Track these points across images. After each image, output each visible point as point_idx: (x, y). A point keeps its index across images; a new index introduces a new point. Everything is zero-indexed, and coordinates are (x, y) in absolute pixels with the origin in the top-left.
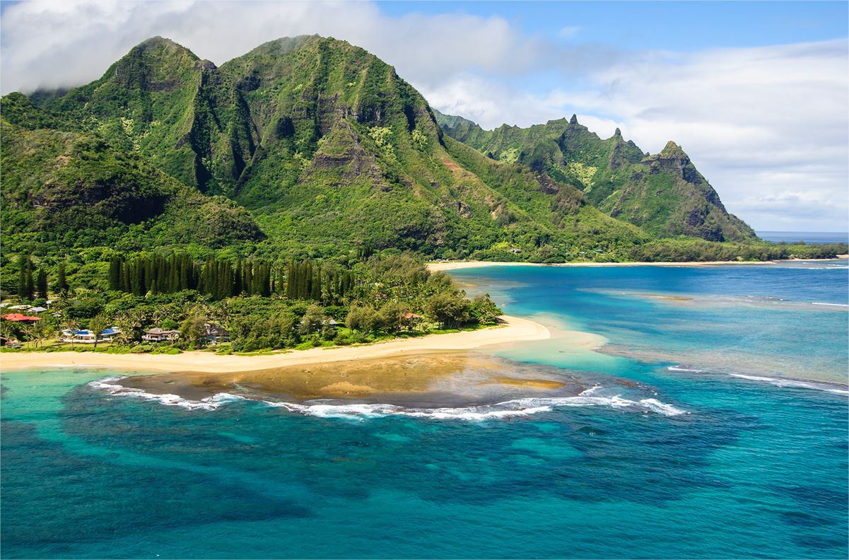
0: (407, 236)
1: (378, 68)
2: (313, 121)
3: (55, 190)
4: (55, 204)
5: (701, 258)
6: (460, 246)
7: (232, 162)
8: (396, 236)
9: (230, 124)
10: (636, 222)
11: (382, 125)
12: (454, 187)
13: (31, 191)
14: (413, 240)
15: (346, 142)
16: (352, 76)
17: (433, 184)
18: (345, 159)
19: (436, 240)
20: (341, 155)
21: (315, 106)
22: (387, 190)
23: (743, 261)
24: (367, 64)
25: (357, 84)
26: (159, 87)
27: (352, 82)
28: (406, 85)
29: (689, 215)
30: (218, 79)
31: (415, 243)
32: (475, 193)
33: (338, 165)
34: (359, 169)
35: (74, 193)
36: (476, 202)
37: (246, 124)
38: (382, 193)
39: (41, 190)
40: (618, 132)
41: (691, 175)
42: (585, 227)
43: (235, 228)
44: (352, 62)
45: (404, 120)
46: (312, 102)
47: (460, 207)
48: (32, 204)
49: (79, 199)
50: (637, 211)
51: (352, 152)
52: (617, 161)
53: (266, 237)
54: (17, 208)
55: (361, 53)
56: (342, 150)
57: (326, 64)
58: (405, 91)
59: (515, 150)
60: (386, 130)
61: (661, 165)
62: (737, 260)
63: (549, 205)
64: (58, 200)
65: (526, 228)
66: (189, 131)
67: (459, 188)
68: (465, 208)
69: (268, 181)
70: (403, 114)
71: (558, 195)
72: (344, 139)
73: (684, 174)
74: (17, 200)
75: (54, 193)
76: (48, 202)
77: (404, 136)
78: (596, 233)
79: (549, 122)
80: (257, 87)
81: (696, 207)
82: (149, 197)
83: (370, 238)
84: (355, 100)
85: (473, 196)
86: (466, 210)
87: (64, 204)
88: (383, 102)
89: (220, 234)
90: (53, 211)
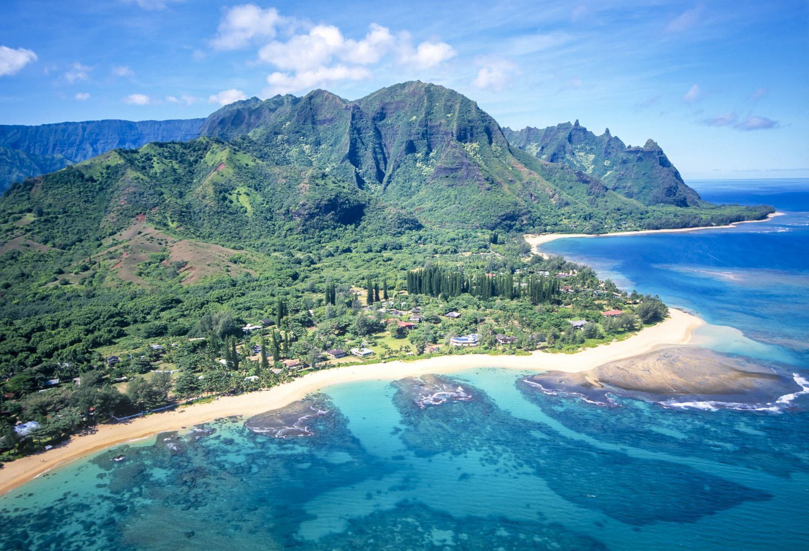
0: (504, 220)
1: (466, 102)
2: (426, 141)
3: (307, 207)
4: (307, 216)
5: (690, 225)
6: (537, 224)
7: (375, 170)
8: (499, 221)
9: (370, 145)
10: (630, 195)
11: (471, 141)
12: (524, 182)
13: (291, 208)
14: (509, 222)
15: (457, 157)
16: (449, 109)
17: (511, 181)
18: (457, 169)
19: (523, 221)
20: (454, 166)
21: (427, 131)
22: (489, 189)
23: (716, 226)
24: (458, 101)
25: (453, 115)
26: (323, 122)
27: (449, 113)
28: (484, 113)
29: (666, 190)
30: (361, 115)
31: (510, 224)
32: (539, 186)
33: (453, 173)
34: (467, 175)
35: (317, 208)
36: (540, 192)
37: (380, 144)
38: (486, 191)
39: (297, 208)
40: (607, 131)
41: (664, 162)
42: (612, 206)
43: (407, 223)
44: (449, 100)
45: (486, 137)
46: (425, 128)
47: (532, 196)
48: (292, 216)
49: (319, 212)
50: (629, 188)
51: (462, 164)
52: (609, 151)
53: (423, 227)
54: (284, 220)
55: (453, 93)
56: (455, 163)
57: (430, 102)
58: (484, 117)
59: (536, 144)
60: (475, 145)
61: (644, 155)
62: (712, 226)
63: (585, 191)
64: (309, 214)
65: (576, 210)
66: (348, 151)
67: (527, 183)
68: (535, 197)
69: (404, 183)
70: (485, 134)
71: (590, 185)
72: (455, 155)
73: (660, 161)
74: (284, 215)
75: (306, 210)
76: (303, 215)
77: (487, 148)
78: (619, 210)
79: (559, 125)
80: (384, 118)
81: (670, 185)
82: (355, 206)
83: (484, 222)
84: (454, 127)
85: (538, 188)
86: (536, 198)
87: (312, 216)
88: (472, 128)
89: (399, 228)
90: (306, 220)
